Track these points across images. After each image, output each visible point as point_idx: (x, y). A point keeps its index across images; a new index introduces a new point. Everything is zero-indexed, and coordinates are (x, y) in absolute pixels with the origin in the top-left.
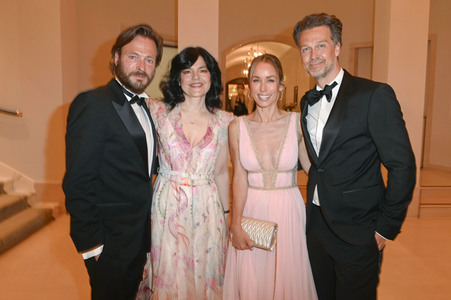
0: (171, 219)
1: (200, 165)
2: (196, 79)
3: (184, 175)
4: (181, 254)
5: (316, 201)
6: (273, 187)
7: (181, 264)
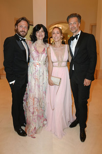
0: (34, 74)
1: (42, 59)
2: (40, 34)
3: (37, 62)
4: (36, 84)
5: (73, 69)
6: (61, 66)
7: (37, 87)
